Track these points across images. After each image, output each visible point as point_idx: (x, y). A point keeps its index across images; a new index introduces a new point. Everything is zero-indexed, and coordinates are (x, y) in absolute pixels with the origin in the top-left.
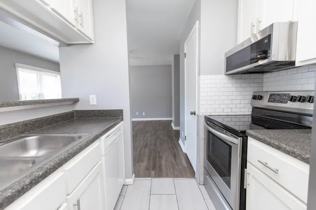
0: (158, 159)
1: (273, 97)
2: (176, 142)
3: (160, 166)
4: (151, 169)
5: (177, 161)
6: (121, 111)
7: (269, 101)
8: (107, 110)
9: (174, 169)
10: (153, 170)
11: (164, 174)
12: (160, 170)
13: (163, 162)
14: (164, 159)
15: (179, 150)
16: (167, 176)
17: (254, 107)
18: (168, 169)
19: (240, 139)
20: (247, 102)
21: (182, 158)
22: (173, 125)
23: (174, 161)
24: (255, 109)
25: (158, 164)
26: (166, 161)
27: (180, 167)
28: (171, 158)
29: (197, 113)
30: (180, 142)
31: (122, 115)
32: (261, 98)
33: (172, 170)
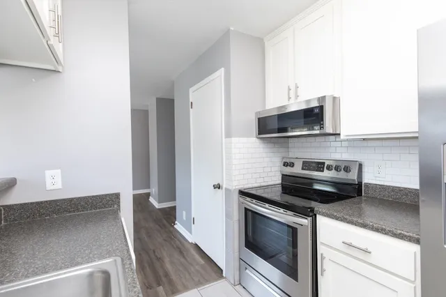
0: (157, 265)
1: (307, 165)
2: (172, 229)
3: (167, 275)
4: (154, 285)
5: (188, 259)
6: (117, 196)
7: (303, 169)
8: (84, 198)
9: (190, 274)
10: (159, 285)
11: (180, 287)
12: (171, 282)
13: (168, 266)
14: (167, 260)
15: (182, 240)
16: (186, 289)
17: (283, 175)
18: (182, 276)
19: (310, 219)
20: (277, 169)
21: (193, 252)
22: (152, 200)
23: (182, 260)
24: (284, 177)
25: (161, 273)
26: (172, 263)
27: (197, 267)
28: (176, 255)
29: (224, 187)
30: (179, 227)
31: (119, 202)
32: (292, 165)
33: (187, 276)
